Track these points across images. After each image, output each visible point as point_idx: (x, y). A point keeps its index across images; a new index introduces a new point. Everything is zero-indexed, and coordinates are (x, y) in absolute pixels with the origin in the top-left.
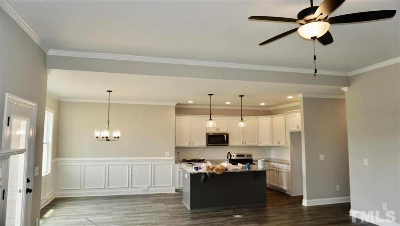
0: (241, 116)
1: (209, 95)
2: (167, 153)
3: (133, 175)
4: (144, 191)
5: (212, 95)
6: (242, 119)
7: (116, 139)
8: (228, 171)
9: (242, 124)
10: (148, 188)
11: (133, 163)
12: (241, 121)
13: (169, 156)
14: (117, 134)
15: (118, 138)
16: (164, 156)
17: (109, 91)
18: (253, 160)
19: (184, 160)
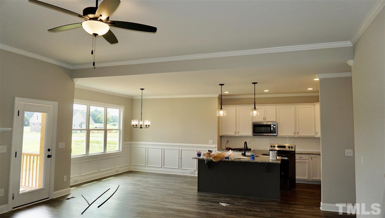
0: (254, 105)
1: (220, 85)
2: (211, 141)
3: (182, 158)
4: (191, 173)
5: (223, 85)
6: (255, 108)
7: (147, 127)
8: (230, 160)
9: (255, 112)
10: (194, 171)
11: (182, 149)
12: (254, 110)
13: (212, 143)
14: (147, 123)
15: (149, 126)
16: (207, 143)
17: (142, 89)
18: (296, 152)
19: (227, 148)
